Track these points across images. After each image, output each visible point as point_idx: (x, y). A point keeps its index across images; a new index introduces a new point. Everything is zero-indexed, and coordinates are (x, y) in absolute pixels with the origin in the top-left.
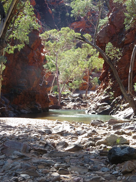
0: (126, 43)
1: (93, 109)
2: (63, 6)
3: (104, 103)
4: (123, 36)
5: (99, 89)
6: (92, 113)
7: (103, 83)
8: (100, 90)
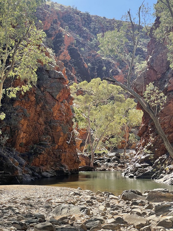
0: (169, 89)
1: (131, 171)
2: (100, 60)
3: (144, 164)
4: (165, 81)
5: (138, 146)
6: (129, 176)
7: (142, 139)
8: (139, 148)
